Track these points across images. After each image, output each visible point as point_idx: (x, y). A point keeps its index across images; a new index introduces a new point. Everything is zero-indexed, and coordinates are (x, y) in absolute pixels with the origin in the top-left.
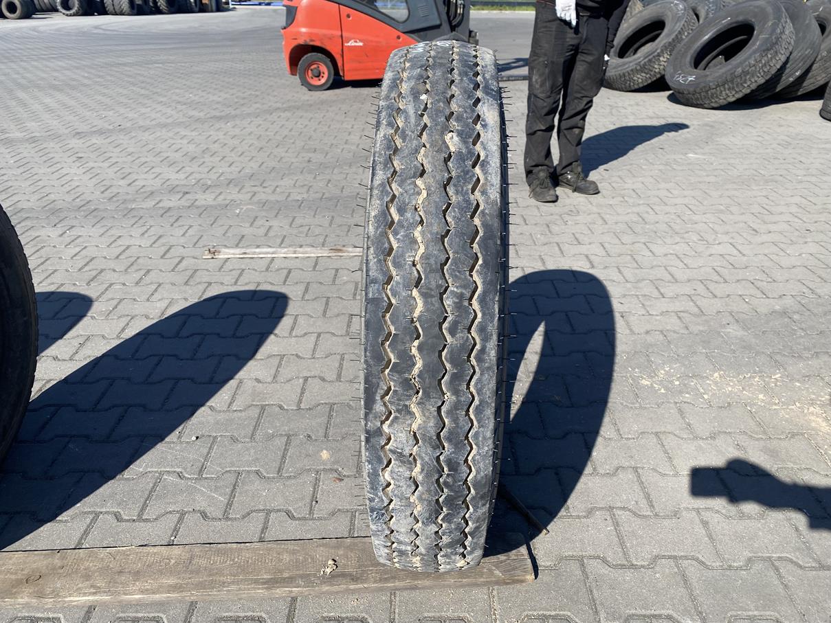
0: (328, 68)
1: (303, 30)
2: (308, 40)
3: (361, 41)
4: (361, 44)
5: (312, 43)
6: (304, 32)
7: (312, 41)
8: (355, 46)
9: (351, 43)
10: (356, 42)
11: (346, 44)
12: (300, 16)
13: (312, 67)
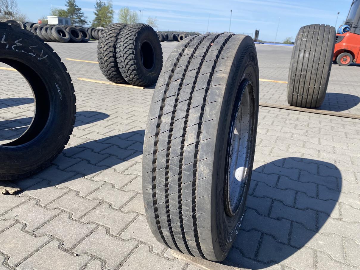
1: (345, 44)
2: (346, 48)
12: (345, 39)
13: (344, 58)
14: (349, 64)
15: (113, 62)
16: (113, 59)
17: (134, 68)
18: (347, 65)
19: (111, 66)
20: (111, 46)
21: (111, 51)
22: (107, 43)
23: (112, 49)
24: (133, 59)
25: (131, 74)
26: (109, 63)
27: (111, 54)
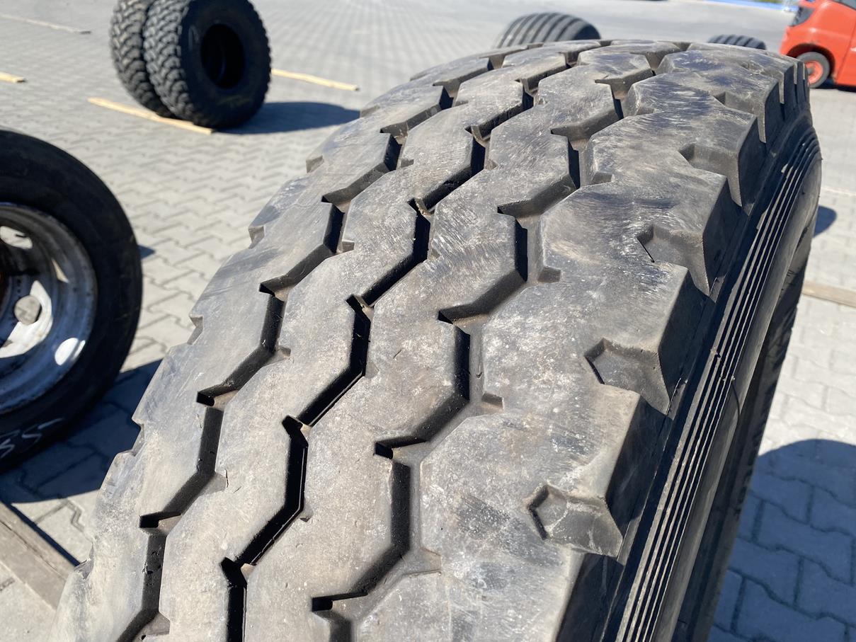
0: (824, 68)
1: (813, 30)
6: (812, 33)
11: (852, 49)
12: (815, 18)
15: (141, 71)
16: (139, 65)
17: (180, 88)
19: (139, 79)
20: (134, 34)
21: (135, 44)
22: (127, 26)
23: (136, 41)
24: (176, 67)
25: (177, 100)
26: (134, 72)
27: (136, 53)
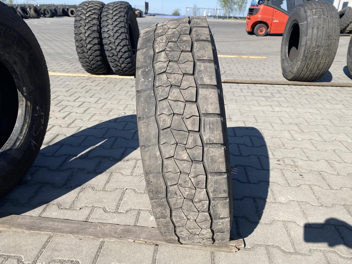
0: (265, 29)
1: (260, 16)
2: (262, 19)
3: (278, 20)
4: (278, 21)
5: (262, 21)
7: (263, 20)
8: (276, 22)
9: (275, 21)
10: (276, 21)
11: (273, 21)
12: (260, 12)
13: (260, 29)
14: (265, 34)
15: (98, 50)
16: (98, 47)
17: (127, 56)
18: (263, 35)
19: (96, 55)
20: (94, 31)
21: (96, 36)
22: (89, 27)
23: (96, 35)
24: (127, 45)
25: (123, 63)
26: (93, 51)
27: (96, 41)
